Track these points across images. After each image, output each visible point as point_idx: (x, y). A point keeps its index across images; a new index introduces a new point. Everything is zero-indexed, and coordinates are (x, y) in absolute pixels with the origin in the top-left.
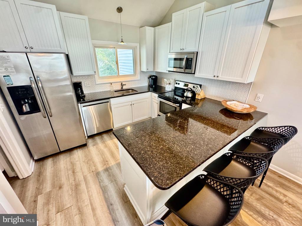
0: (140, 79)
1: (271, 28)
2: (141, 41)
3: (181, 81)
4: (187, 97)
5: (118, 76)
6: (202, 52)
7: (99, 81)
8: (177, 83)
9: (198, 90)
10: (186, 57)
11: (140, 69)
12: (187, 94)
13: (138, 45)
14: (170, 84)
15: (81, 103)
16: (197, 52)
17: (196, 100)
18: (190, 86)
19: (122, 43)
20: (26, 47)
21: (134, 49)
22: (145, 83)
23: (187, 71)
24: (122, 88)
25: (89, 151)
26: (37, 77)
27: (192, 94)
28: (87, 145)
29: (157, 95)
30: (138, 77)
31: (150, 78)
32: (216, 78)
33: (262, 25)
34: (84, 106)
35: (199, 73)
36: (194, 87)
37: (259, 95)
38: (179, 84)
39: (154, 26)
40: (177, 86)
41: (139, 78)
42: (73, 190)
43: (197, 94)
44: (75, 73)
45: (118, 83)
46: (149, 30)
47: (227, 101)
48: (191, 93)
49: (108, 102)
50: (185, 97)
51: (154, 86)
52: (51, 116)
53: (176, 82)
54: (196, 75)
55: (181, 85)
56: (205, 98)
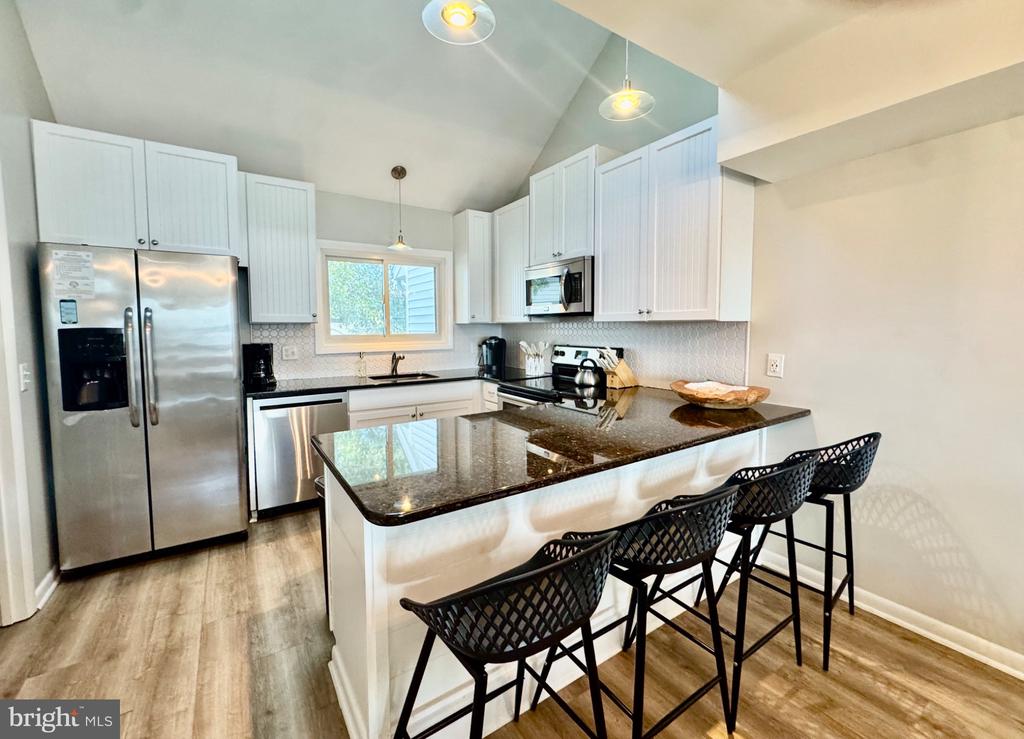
0: (451, 347)
1: (755, 186)
2: (457, 246)
3: (568, 346)
4: (583, 386)
5: (387, 335)
6: (604, 255)
7: (324, 347)
8: (557, 353)
9: (610, 362)
10: (566, 271)
11: (455, 318)
12: (582, 377)
13: (448, 255)
14: (537, 355)
15: (255, 398)
16: (593, 258)
17: (608, 392)
18: (593, 354)
19: (400, 247)
20: (140, 241)
21: (438, 266)
22: (470, 360)
23: (574, 308)
24: (394, 369)
25: (249, 557)
26: (147, 310)
27: (597, 376)
28: (250, 539)
29: (497, 386)
30: (448, 340)
31: (484, 346)
32: (645, 318)
33: (720, 177)
34: (262, 408)
35: (603, 311)
36: (602, 356)
37: (772, 356)
38: (563, 354)
39: (491, 207)
40: (559, 360)
41: (450, 345)
42: (154, 663)
43: (610, 373)
44: (257, 316)
45: (384, 357)
46: (477, 221)
47: (687, 382)
48: (594, 372)
49: (340, 400)
50: (577, 385)
51: (494, 368)
52: (153, 424)
53: (557, 348)
54: (597, 318)
55: (569, 358)
56: (637, 387)
